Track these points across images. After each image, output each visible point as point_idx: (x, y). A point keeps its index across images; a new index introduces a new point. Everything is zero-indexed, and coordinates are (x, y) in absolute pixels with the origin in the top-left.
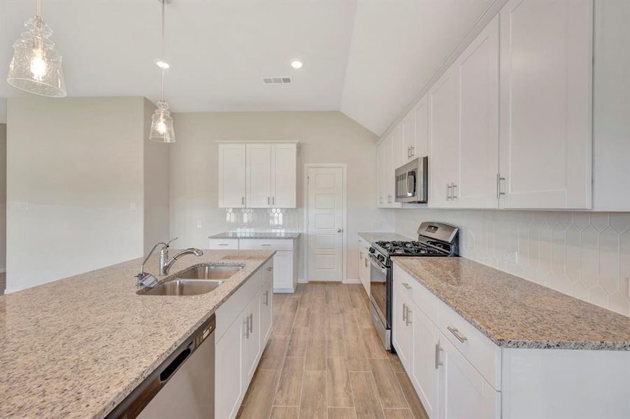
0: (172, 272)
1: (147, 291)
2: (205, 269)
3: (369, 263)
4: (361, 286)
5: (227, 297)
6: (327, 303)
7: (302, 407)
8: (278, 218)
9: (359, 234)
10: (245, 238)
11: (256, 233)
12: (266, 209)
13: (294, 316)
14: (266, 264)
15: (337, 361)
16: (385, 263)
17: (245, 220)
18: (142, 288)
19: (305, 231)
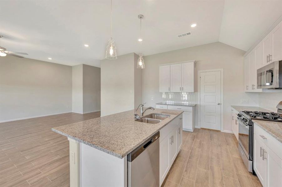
0: (144, 115)
1: (137, 120)
2: (155, 115)
3: (238, 122)
4: (233, 135)
5: (164, 126)
6: (211, 140)
7: (196, 182)
8: (185, 96)
9: (231, 106)
10: (170, 105)
11: (175, 103)
12: (179, 92)
13: (193, 142)
14: (179, 116)
15: (216, 169)
16: (248, 123)
17: (170, 97)
18: (136, 119)
19: (199, 103)
